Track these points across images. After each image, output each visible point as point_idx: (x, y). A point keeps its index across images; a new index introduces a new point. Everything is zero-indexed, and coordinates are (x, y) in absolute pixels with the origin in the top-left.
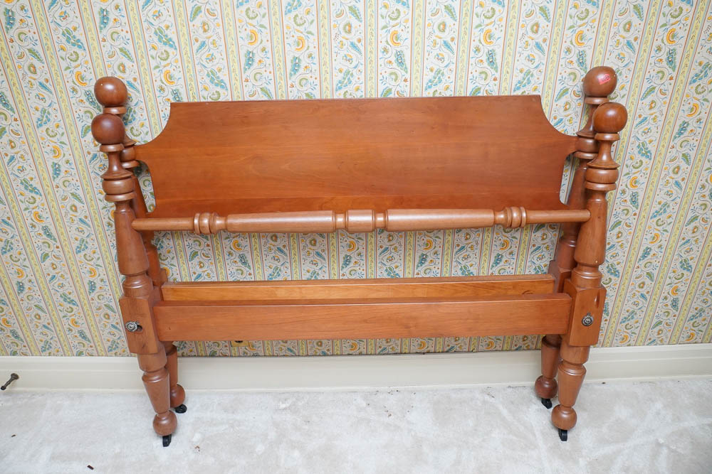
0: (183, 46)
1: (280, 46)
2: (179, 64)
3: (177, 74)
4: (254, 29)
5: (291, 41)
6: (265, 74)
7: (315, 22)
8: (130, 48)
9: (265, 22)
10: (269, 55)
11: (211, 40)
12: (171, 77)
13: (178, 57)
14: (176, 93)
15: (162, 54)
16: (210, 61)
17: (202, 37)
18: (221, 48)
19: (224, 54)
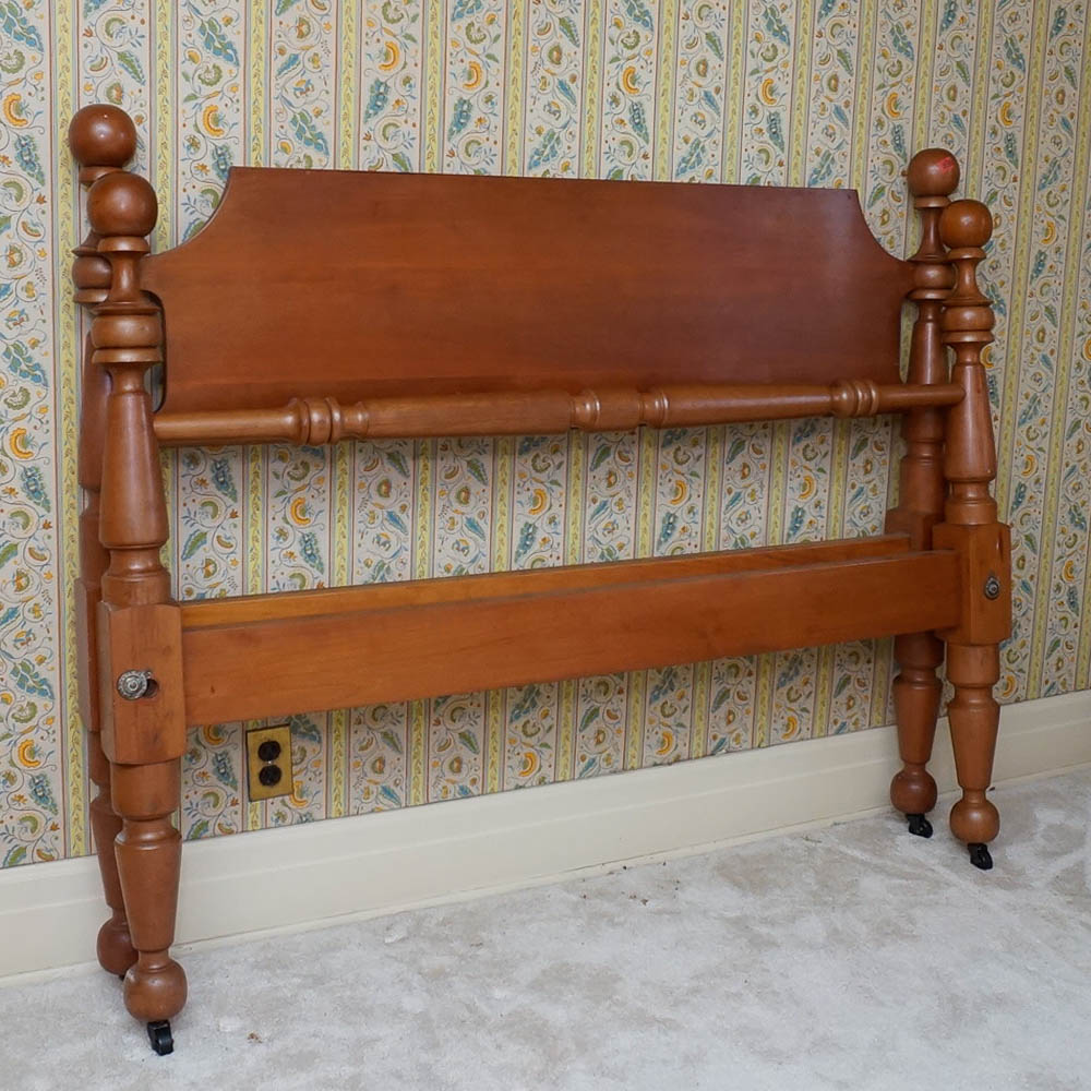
0: (253, 59)
1: (438, 77)
2: (240, 94)
3: (231, 116)
4: (394, 40)
5: (458, 68)
6: (404, 128)
7: (503, 38)
8: (141, 54)
9: (415, 30)
10: (416, 92)
11: (310, 54)
12: (217, 121)
13: (240, 80)
14: (221, 154)
15: (207, 71)
16: (301, 93)
17: (293, 45)
18: (326, 71)
19: (331, 82)
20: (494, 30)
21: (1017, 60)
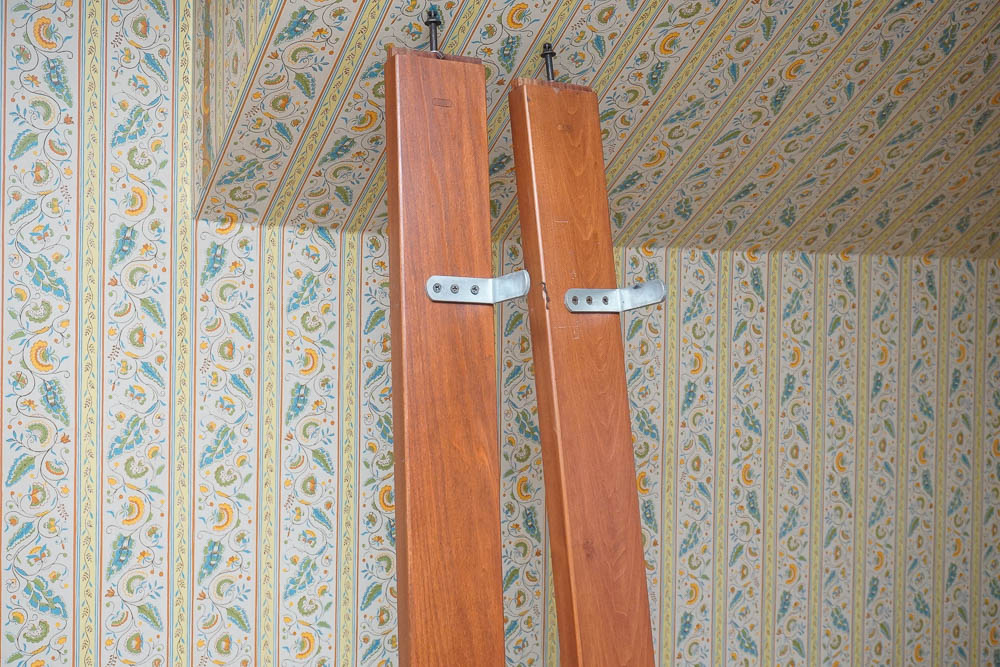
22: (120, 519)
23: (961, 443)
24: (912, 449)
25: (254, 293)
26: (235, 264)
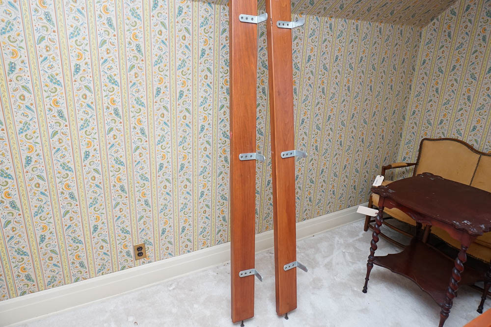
20: (189, 72)
21: (326, 69)
22: (157, 83)
23: (382, 78)
24: (368, 79)
25: (191, 21)
26: (185, 13)
